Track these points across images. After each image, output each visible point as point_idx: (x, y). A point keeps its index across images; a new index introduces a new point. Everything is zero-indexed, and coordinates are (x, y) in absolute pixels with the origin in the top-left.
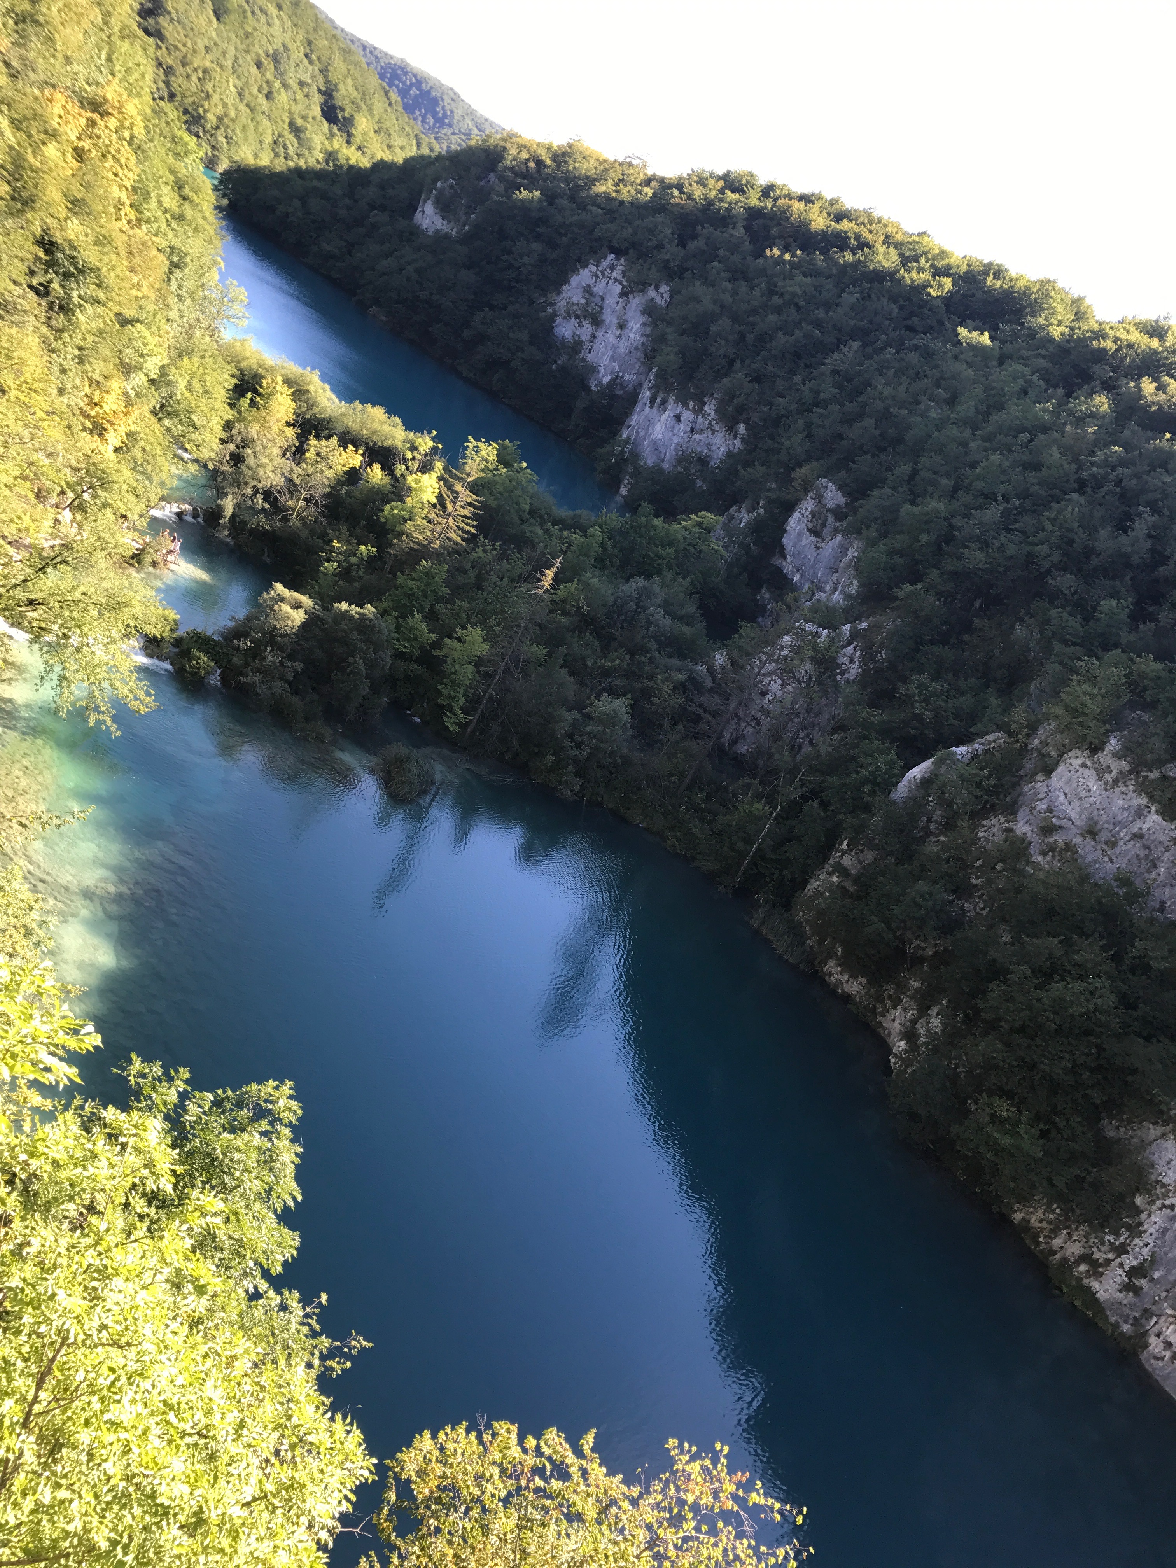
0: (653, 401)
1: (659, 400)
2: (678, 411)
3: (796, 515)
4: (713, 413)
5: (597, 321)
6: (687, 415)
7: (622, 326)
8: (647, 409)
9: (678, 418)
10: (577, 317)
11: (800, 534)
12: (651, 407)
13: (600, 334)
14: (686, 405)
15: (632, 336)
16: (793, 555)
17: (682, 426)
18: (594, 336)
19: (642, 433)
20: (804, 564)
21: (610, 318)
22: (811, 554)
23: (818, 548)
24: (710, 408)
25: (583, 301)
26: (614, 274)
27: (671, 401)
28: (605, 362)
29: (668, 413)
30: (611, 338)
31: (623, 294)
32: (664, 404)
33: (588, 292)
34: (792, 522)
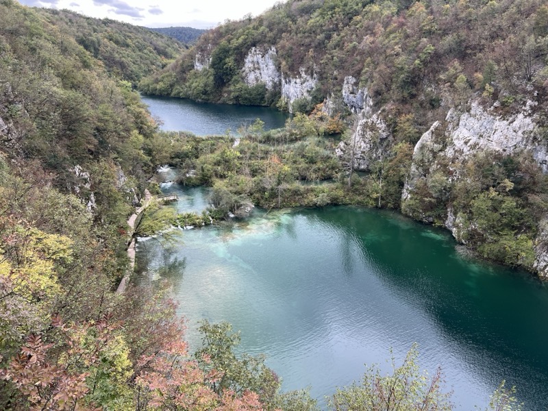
0: (286, 82)
1: (288, 81)
2: (295, 81)
3: (343, 91)
4: (305, 76)
5: (259, 69)
7: (267, 66)
8: (286, 85)
9: (296, 83)
10: (253, 71)
11: (348, 96)
13: (262, 72)
14: (296, 78)
15: (271, 67)
16: (349, 103)
17: (298, 84)
18: (260, 73)
19: (288, 93)
20: (353, 104)
21: (262, 66)
22: (354, 100)
23: (355, 97)
25: (252, 65)
26: (257, 53)
27: (291, 79)
28: (267, 78)
29: (293, 83)
30: (265, 71)
31: (262, 57)
32: (290, 81)
33: (253, 62)
34: (344, 94)
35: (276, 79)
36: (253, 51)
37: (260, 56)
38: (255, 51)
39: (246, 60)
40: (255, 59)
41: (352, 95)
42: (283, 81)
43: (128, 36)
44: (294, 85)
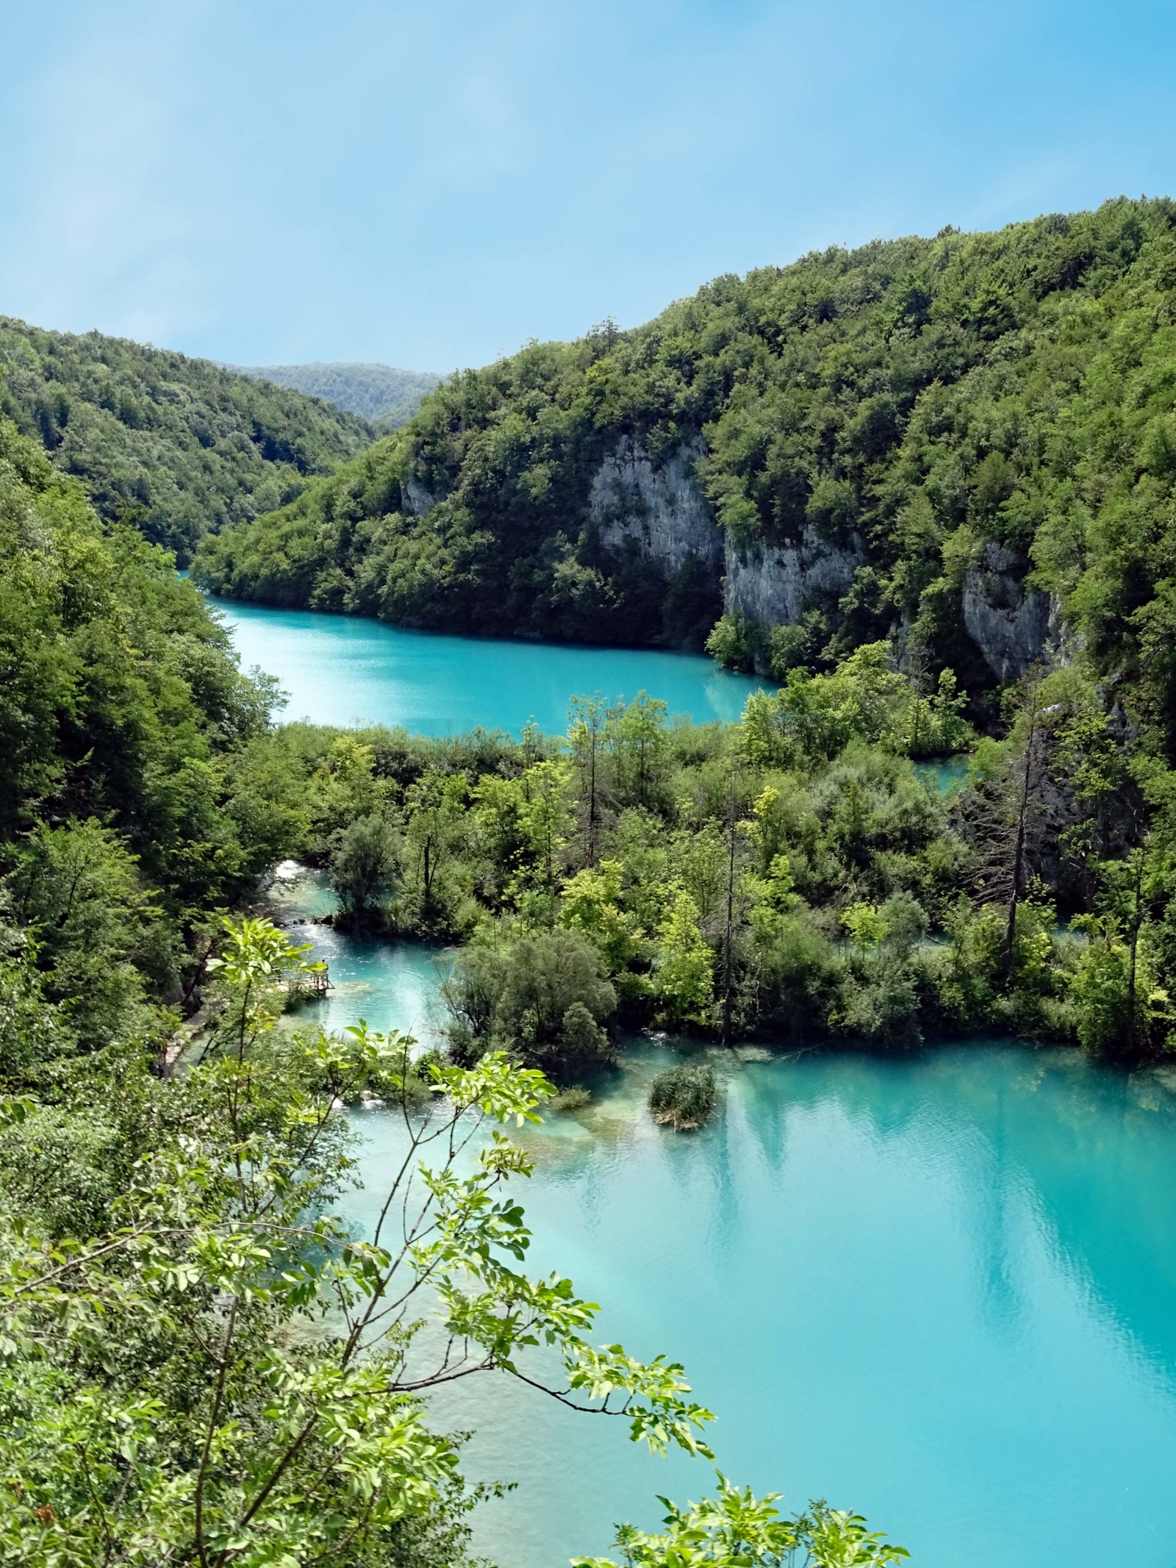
0: (743, 560)
1: (749, 554)
2: (777, 556)
3: (968, 597)
4: (815, 539)
5: (643, 512)
6: (790, 556)
7: (671, 501)
8: (742, 572)
9: (780, 563)
10: (618, 519)
11: (984, 617)
12: (745, 566)
13: (651, 521)
14: (782, 546)
15: (686, 506)
16: (988, 642)
17: (789, 570)
18: (646, 528)
19: (749, 599)
20: (1006, 645)
21: (652, 500)
22: (1010, 629)
23: (1012, 621)
24: (810, 534)
25: (616, 499)
26: (636, 453)
27: (764, 549)
28: (671, 546)
29: (768, 564)
30: (665, 520)
31: (656, 469)
32: (758, 557)
33: (618, 486)
34: (968, 607)
35: (704, 551)
36: (620, 449)
37: (647, 466)
38: (630, 449)
39: (597, 482)
40: (628, 476)
41: (1001, 612)
42: (732, 557)
43: (166, 394)
44: (775, 572)
